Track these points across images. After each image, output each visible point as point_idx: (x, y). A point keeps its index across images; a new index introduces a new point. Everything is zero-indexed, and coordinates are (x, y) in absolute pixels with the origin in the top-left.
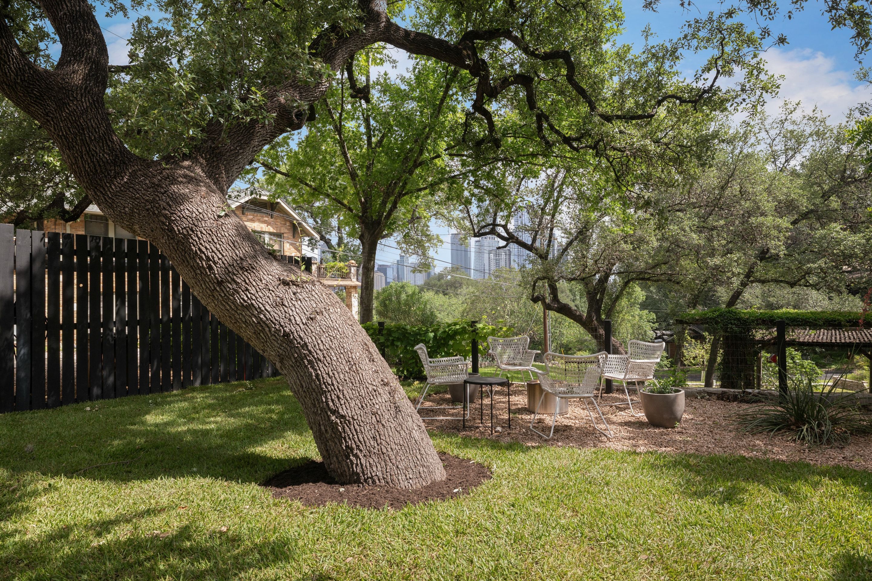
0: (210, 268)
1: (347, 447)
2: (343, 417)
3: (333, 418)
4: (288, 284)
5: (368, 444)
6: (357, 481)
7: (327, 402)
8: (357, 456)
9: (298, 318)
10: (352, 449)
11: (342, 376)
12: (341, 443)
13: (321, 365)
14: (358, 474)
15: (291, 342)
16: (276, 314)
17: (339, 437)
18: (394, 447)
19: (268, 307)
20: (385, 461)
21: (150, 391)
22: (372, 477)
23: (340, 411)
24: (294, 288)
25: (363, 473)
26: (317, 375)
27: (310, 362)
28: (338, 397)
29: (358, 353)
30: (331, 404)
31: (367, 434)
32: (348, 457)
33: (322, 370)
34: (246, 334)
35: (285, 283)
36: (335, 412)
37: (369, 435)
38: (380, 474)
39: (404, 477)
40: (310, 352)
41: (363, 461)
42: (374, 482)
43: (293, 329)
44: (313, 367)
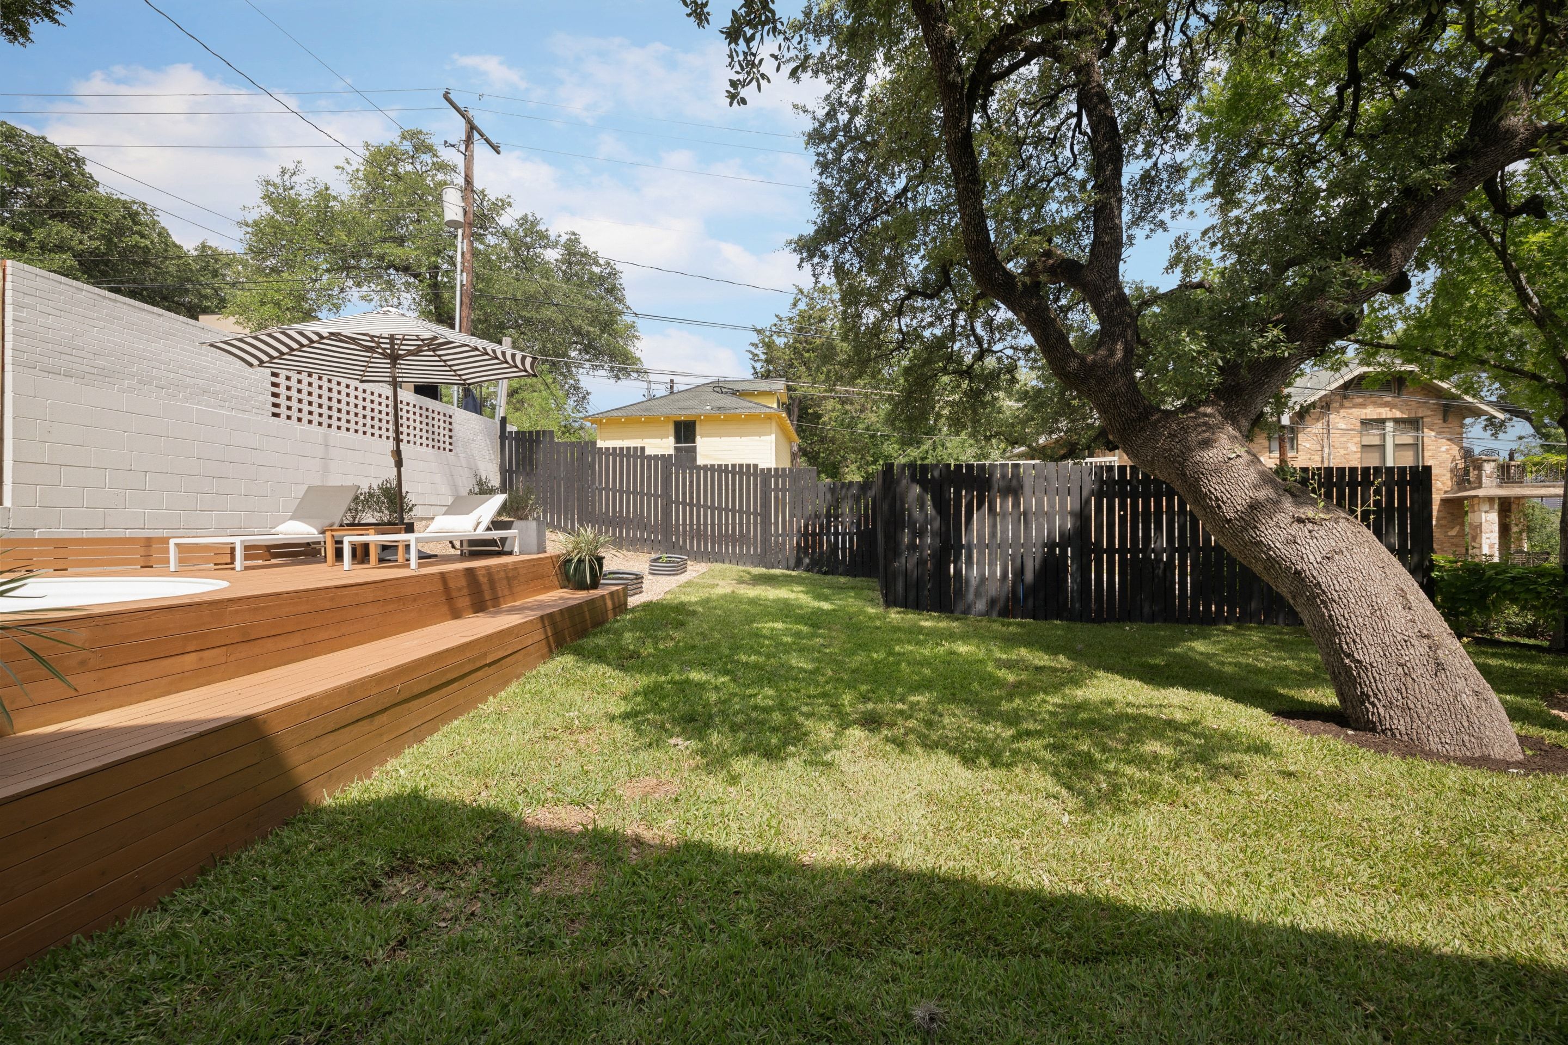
0: (1219, 507)
1: (1362, 693)
2: (1360, 662)
3: (1347, 661)
4: (1303, 522)
5: (1389, 694)
6: (1373, 730)
7: (1340, 644)
8: (1374, 705)
9: (1311, 557)
10: (1368, 697)
11: (1360, 620)
12: (1356, 689)
13: (1335, 606)
14: (1374, 723)
15: (1303, 580)
16: (1288, 552)
17: (1353, 682)
18: (1426, 704)
19: (1278, 544)
20: (1411, 717)
21: (1189, 622)
22: (1391, 730)
23: (1356, 655)
24: (1310, 526)
25: (1380, 722)
26: (1330, 616)
27: (1323, 602)
28: (1354, 642)
29: (1387, 597)
30: (1345, 646)
31: (1388, 684)
32: (1363, 703)
33: (1336, 611)
34: (1258, 569)
35: (1300, 521)
36: (1349, 656)
37: (1392, 686)
38: (1402, 729)
39: (1437, 740)
40: (1324, 592)
41: (1381, 711)
42: (1393, 735)
43: (1305, 567)
44: (1326, 608)
